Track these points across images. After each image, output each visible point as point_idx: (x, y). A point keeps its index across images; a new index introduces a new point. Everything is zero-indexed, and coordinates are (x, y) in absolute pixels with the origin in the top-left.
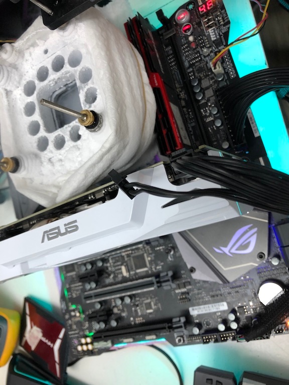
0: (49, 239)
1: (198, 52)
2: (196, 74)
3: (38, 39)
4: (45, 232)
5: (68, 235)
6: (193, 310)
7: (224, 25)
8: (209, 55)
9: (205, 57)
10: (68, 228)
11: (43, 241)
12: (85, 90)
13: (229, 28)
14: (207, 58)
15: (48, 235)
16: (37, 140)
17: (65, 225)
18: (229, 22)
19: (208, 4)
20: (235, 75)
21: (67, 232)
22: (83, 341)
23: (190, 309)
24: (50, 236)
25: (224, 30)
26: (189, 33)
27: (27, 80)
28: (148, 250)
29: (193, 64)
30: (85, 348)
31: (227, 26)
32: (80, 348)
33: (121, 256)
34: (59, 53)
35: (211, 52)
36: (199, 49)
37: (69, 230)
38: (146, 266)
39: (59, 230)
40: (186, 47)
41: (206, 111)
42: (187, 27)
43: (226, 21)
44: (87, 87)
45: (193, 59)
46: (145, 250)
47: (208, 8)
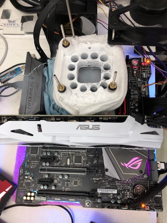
0: (81, 129)
1: (136, 79)
2: (132, 87)
3: (89, 41)
4: (80, 125)
5: (93, 130)
6: (99, 190)
7: (149, 74)
8: (140, 82)
9: (138, 82)
10: (94, 127)
11: (77, 129)
12: (105, 73)
13: (150, 76)
14: (139, 83)
15: (81, 127)
16: (71, 83)
17: (93, 125)
18: (151, 74)
19: (146, 63)
20: (148, 95)
21: (93, 129)
22: (29, 194)
23: (98, 189)
24: (82, 128)
25: (149, 75)
26: (135, 70)
27: (75, 55)
28: (85, 155)
29: (132, 82)
30: (28, 198)
31: (150, 75)
32: (25, 198)
33: (69, 154)
34: (97, 52)
35: (141, 81)
36: (136, 78)
37: (94, 128)
38: (81, 162)
39: (89, 127)
40: (131, 75)
41: (132, 103)
42: (136, 67)
43: (150, 73)
44: (106, 72)
45: (133, 81)
46: (83, 155)
47: (146, 65)
